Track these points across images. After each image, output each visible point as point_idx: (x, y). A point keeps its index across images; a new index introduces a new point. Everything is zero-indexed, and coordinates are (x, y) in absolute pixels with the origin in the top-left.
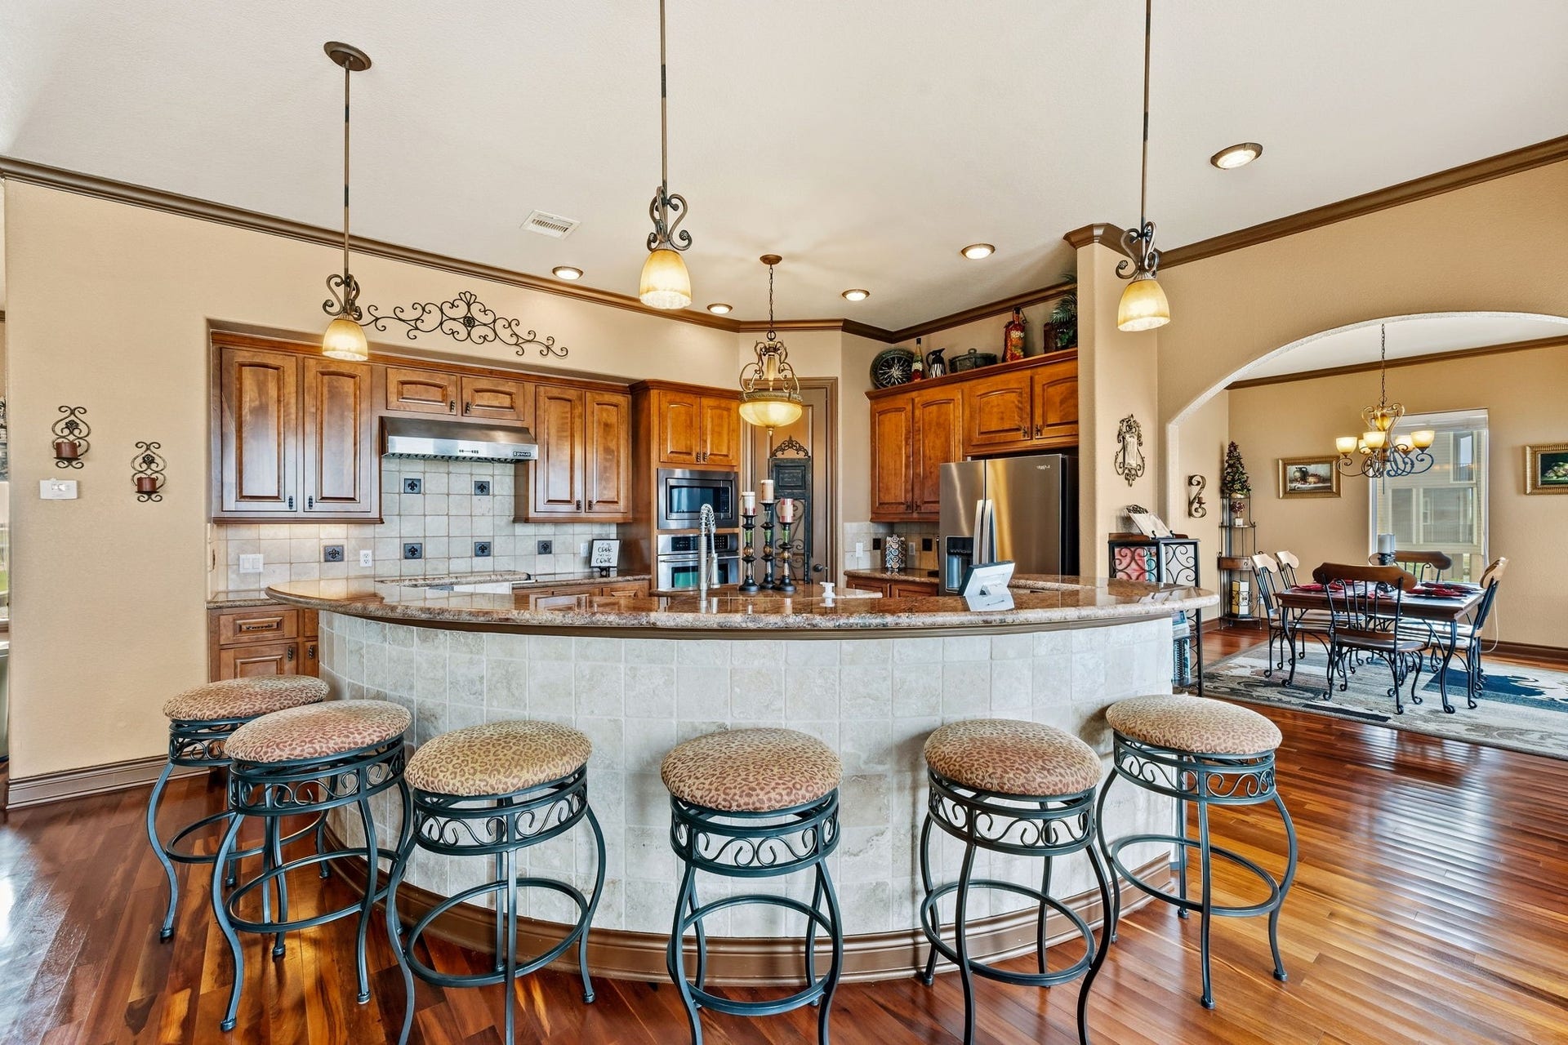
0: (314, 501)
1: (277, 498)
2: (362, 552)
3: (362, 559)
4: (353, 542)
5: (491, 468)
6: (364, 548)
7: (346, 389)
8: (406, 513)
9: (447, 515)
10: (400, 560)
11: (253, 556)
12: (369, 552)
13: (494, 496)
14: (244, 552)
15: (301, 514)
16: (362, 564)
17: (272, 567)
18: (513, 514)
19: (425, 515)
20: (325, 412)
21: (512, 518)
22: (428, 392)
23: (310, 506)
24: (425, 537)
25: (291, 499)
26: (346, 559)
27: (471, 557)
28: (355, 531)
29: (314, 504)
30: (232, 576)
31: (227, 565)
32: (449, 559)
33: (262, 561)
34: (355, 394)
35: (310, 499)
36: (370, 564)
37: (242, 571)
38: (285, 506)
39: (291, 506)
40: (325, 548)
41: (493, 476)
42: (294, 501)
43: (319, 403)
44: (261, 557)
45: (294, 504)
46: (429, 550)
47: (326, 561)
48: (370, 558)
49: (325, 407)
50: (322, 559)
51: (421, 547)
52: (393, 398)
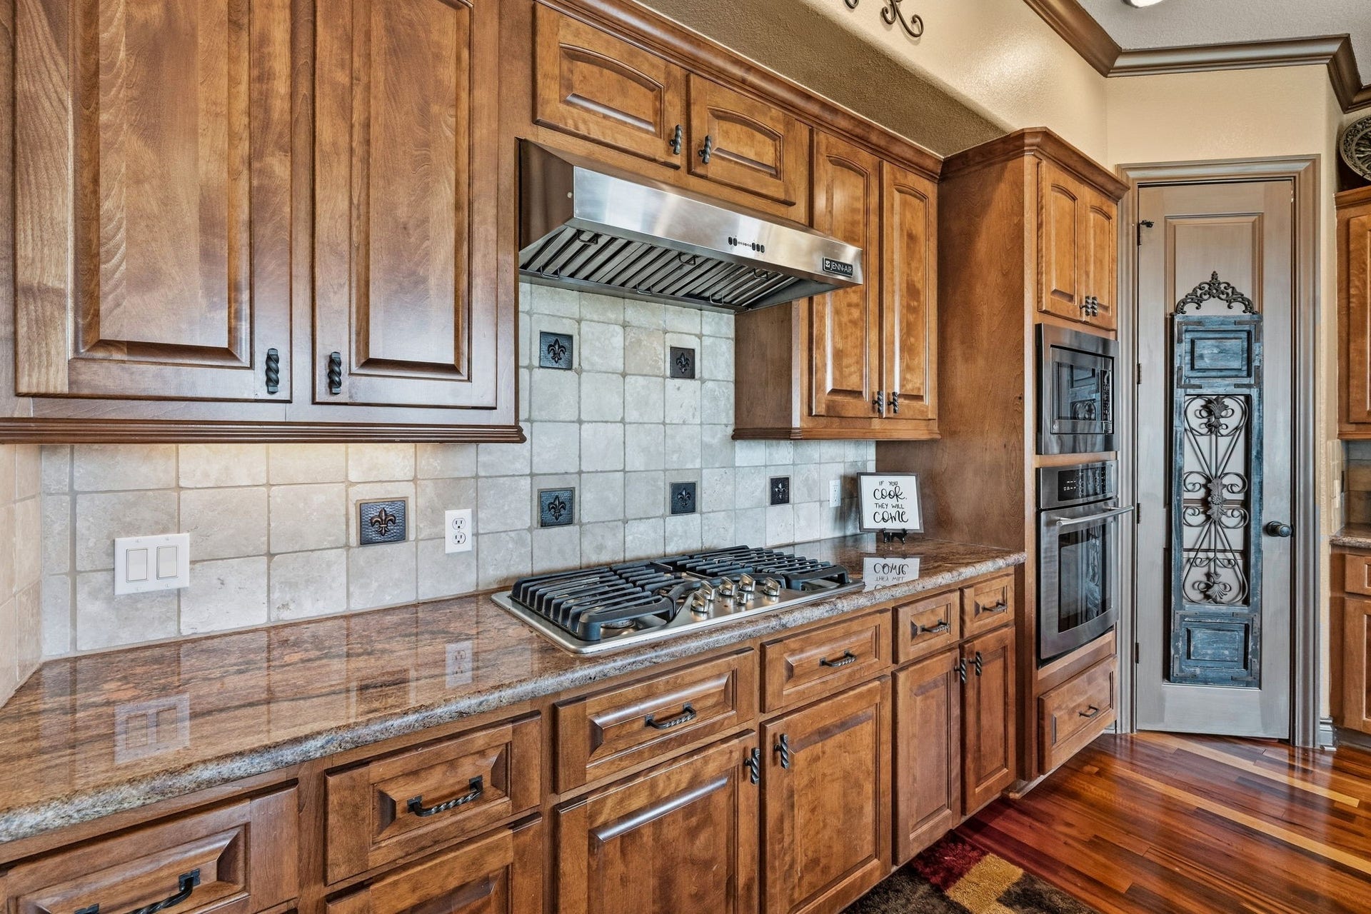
0: (344, 369)
1: (226, 353)
2: (451, 515)
3: (450, 532)
4: (429, 489)
5: (698, 320)
6: (456, 505)
7: (435, 36)
8: (544, 415)
9: (623, 421)
10: (530, 530)
11: (160, 539)
12: (466, 514)
13: (703, 381)
14: (131, 529)
15: (302, 411)
16: (451, 547)
17: (218, 569)
18: (732, 420)
19: (580, 422)
20: (379, 89)
21: (730, 430)
22: (624, 92)
23: (333, 384)
24: (580, 473)
25: (272, 359)
26: (411, 534)
27: (663, 517)
28: (433, 460)
29: (346, 380)
30: (90, 607)
31: (74, 572)
32: (625, 522)
33: (185, 555)
34: (459, 59)
35: (333, 362)
36: (468, 546)
37: (122, 588)
38: (254, 383)
39: (272, 381)
40: (362, 507)
41: (700, 336)
42: (283, 365)
43: (357, 63)
44: (183, 540)
45: (283, 375)
46: (588, 506)
47: (365, 542)
48: (467, 529)
49: (379, 74)
50: (354, 538)
51: (571, 499)
52: (549, 91)
